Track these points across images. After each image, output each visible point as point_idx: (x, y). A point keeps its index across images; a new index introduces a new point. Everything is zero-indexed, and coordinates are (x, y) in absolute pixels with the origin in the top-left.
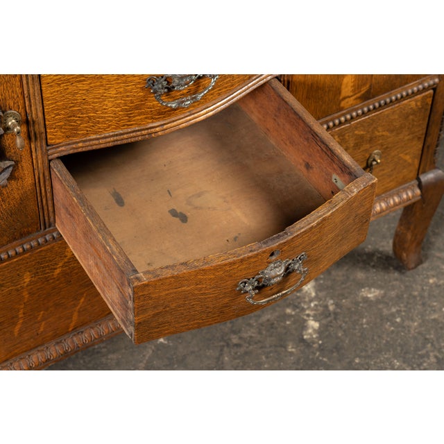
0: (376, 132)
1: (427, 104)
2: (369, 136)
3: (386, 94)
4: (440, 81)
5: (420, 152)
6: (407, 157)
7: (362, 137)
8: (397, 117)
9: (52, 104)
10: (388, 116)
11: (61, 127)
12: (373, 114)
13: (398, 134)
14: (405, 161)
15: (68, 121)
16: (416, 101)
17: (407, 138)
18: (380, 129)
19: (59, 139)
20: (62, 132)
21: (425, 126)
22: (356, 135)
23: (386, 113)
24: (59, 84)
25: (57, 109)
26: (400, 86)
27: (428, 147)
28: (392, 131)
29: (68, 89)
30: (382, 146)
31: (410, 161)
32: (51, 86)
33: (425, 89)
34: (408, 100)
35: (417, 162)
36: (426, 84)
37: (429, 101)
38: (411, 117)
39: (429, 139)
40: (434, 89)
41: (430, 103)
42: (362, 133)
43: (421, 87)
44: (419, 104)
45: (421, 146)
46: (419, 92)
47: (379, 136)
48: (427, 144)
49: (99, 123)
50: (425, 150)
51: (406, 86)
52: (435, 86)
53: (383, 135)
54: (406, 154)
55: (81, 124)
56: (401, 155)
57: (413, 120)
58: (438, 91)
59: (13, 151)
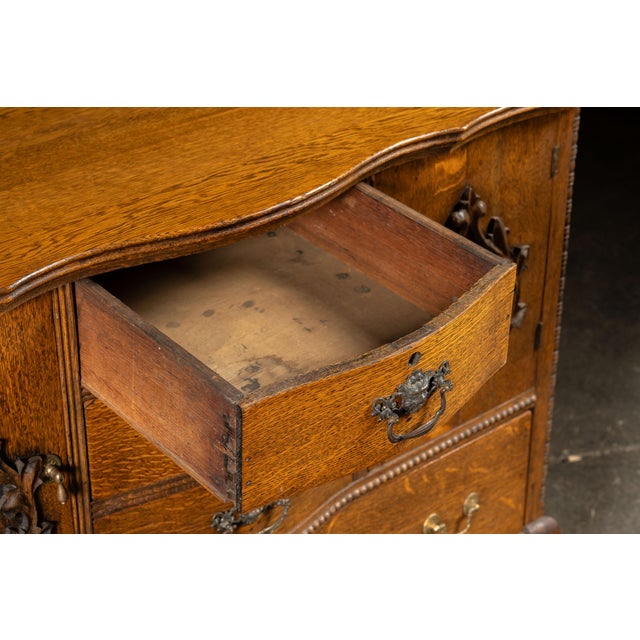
0: (471, 469)
1: (526, 429)
2: (462, 474)
3: (477, 418)
4: (538, 398)
5: (523, 494)
6: (510, 502)
7: (454, 475)
8: (492, 447)
9: (99, 445)
10: (482, 446)
11: (108, 475)
12: (465, 445)
13: (496, 469)
14: (508, 507)
15: (117, 466)
16: (513, 425)
17: (507, 475)
18: (475, 464)
19: (106, 491)
20: (109, 482)
21: (526, 458)
22: (447, 473)
23: (480, 443)
24: (108, 419)
25: (105, 452)
26: (493, 407)
27: (533, 486)
28: (489, 467)
29: (117, 424)
30: (479, 486)
31: (513, 506)
32: (98, 422)
33: (522, 410)
34: (504, 425)
35: (521, 507)
36: (522, 403)
37: (528, 425)
38: (509, 447)
39: (532, 476)
40: (532, 410)
41: (529, 427)
42: (454, 470)
43: (516, 406)
44: (516, 429)
45: (524, 486)
46: (516, 413)
47: (474, 474)
48: (531, 483)
49: (153, 466)
50: (530, 490)
51: (500, 406)
52: (533, 405)
53: (478, 473)
54: (508, 497)
55: (132, 469)
56: (503, 499)
57: (512, 451)
58: (536, 411)
59: (51, 508)
